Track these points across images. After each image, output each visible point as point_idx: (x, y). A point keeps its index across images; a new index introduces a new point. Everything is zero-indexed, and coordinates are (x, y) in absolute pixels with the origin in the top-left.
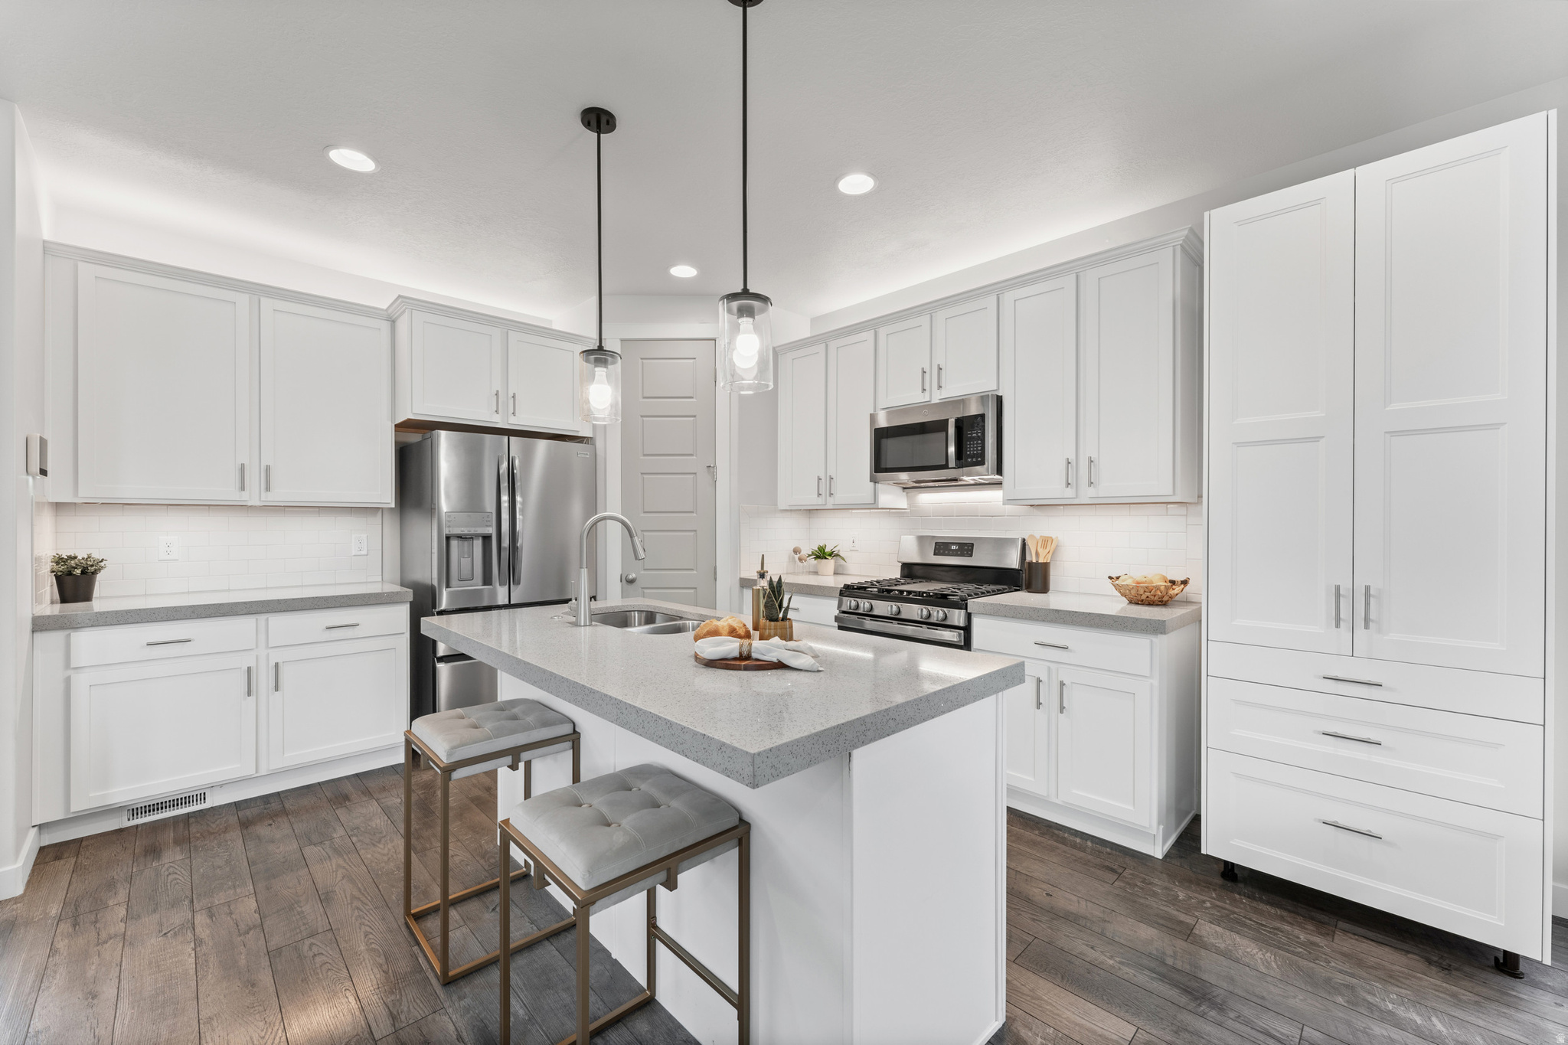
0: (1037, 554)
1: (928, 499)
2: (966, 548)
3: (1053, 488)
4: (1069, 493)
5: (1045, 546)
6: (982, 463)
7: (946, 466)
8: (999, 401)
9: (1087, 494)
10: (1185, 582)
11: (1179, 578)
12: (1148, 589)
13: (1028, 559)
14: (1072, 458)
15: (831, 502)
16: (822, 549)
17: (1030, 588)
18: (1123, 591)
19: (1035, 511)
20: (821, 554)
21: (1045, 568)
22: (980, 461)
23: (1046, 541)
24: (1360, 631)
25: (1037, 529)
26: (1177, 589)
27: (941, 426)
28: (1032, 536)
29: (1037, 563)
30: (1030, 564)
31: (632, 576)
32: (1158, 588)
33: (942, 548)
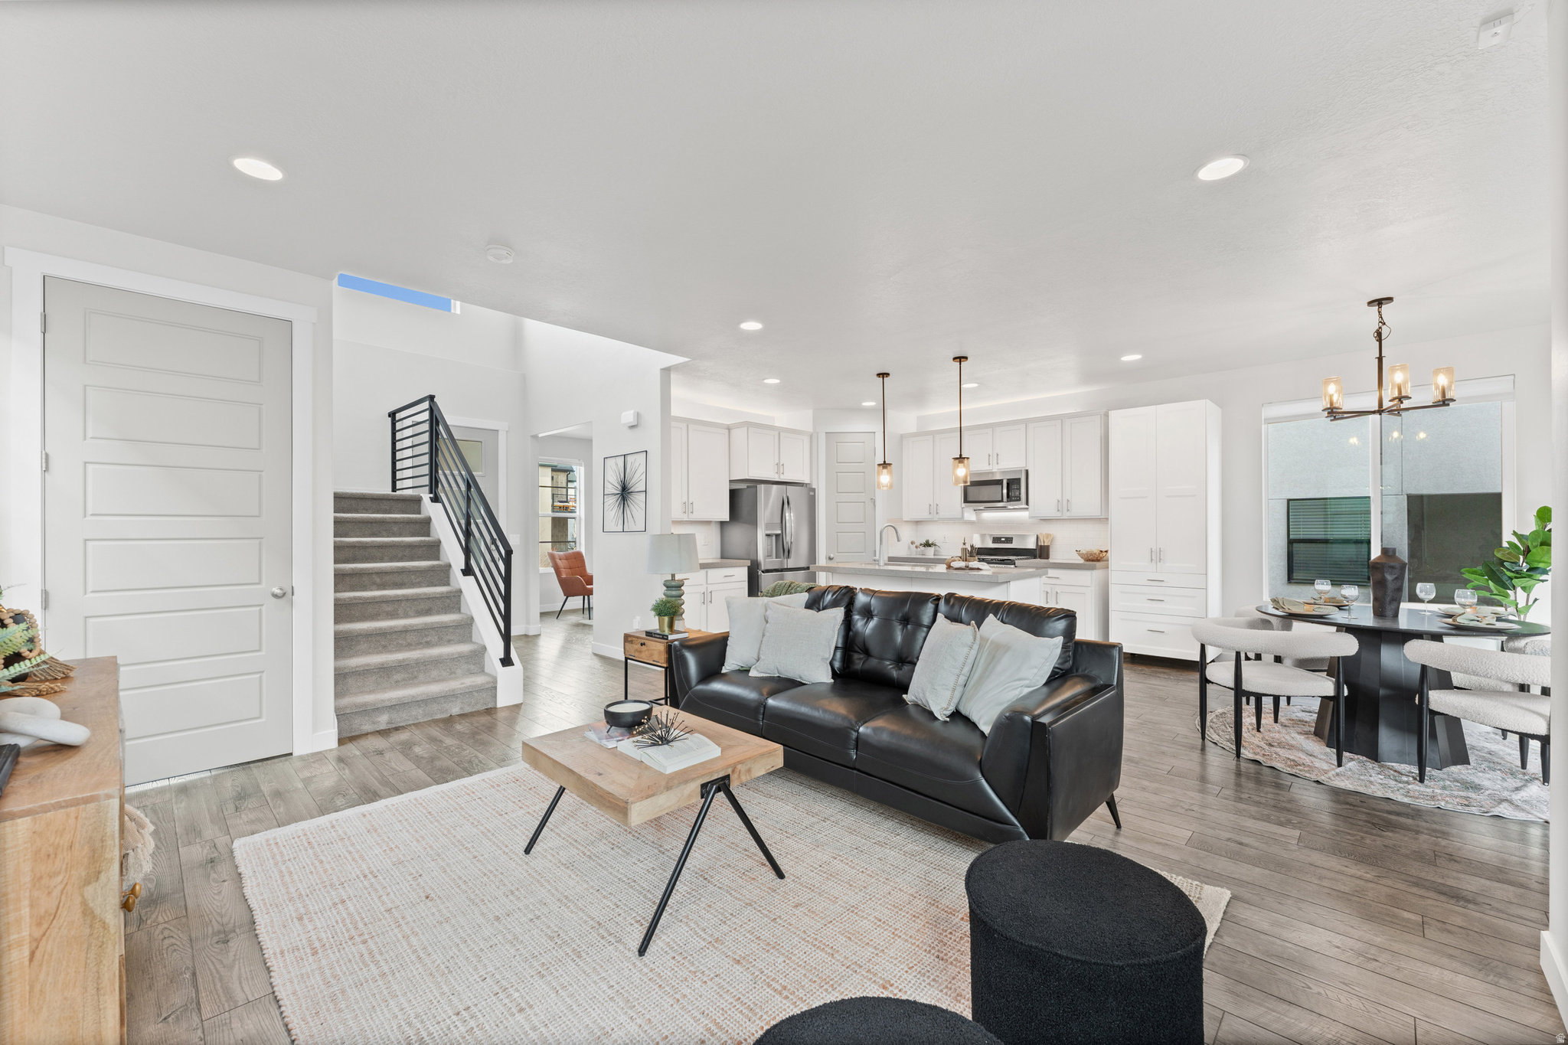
0: (1044, 542)
1: (988, 515)
2: (1009, 540)
3: (1052, 513)
4: (1059, 514)
5: (1047, 538)
6: (1020, 500)
7: (1002, 501)
8: (1027, 471)
9: (1067, 515)
10: (1106, 551)
11: (1104, 550)
12: (1091, 554)
13: (1039, 544)
14: (1060, 499)
15: (936, 517)
16: (927, 541)
17: (1041, 557)
18: (1081, 555)
19: (1042, 521)
20: (927, 544)
21: (1048, 547)
22: (1018, 499)
23: (1048, 536)
24: (1158, 563)
25: (1045, 530)
26: (1104, 554)
27: (1000, 482)
28: (1041, 534)
29: (1044, 546)
30: (1041, 546)
31: (832, 556)
32: (1095, 554)
33: (996, 540)
